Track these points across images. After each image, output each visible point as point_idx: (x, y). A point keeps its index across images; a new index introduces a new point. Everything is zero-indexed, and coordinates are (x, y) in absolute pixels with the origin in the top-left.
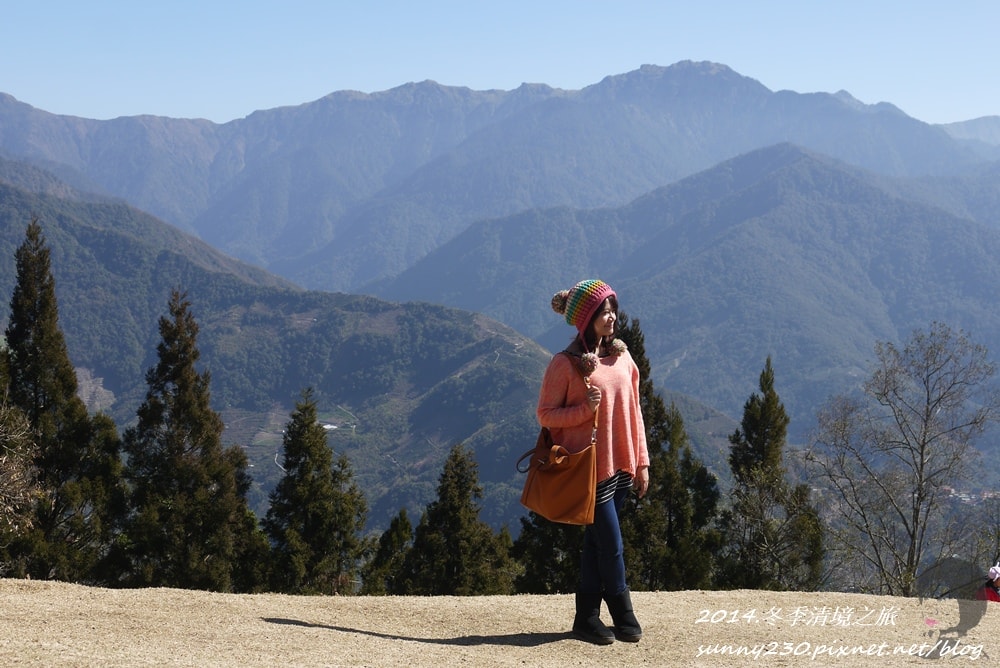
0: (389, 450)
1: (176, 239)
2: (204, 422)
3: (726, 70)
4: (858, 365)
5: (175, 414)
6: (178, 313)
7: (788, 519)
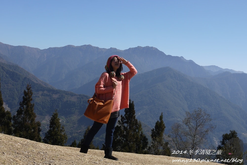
0: (72, 127)
1: (28, 75)
2: (32, 115)
3: (157, 49)
4: (180, 118)
5: (25, 113)
6: (28, 89)
7: (163, 150)
